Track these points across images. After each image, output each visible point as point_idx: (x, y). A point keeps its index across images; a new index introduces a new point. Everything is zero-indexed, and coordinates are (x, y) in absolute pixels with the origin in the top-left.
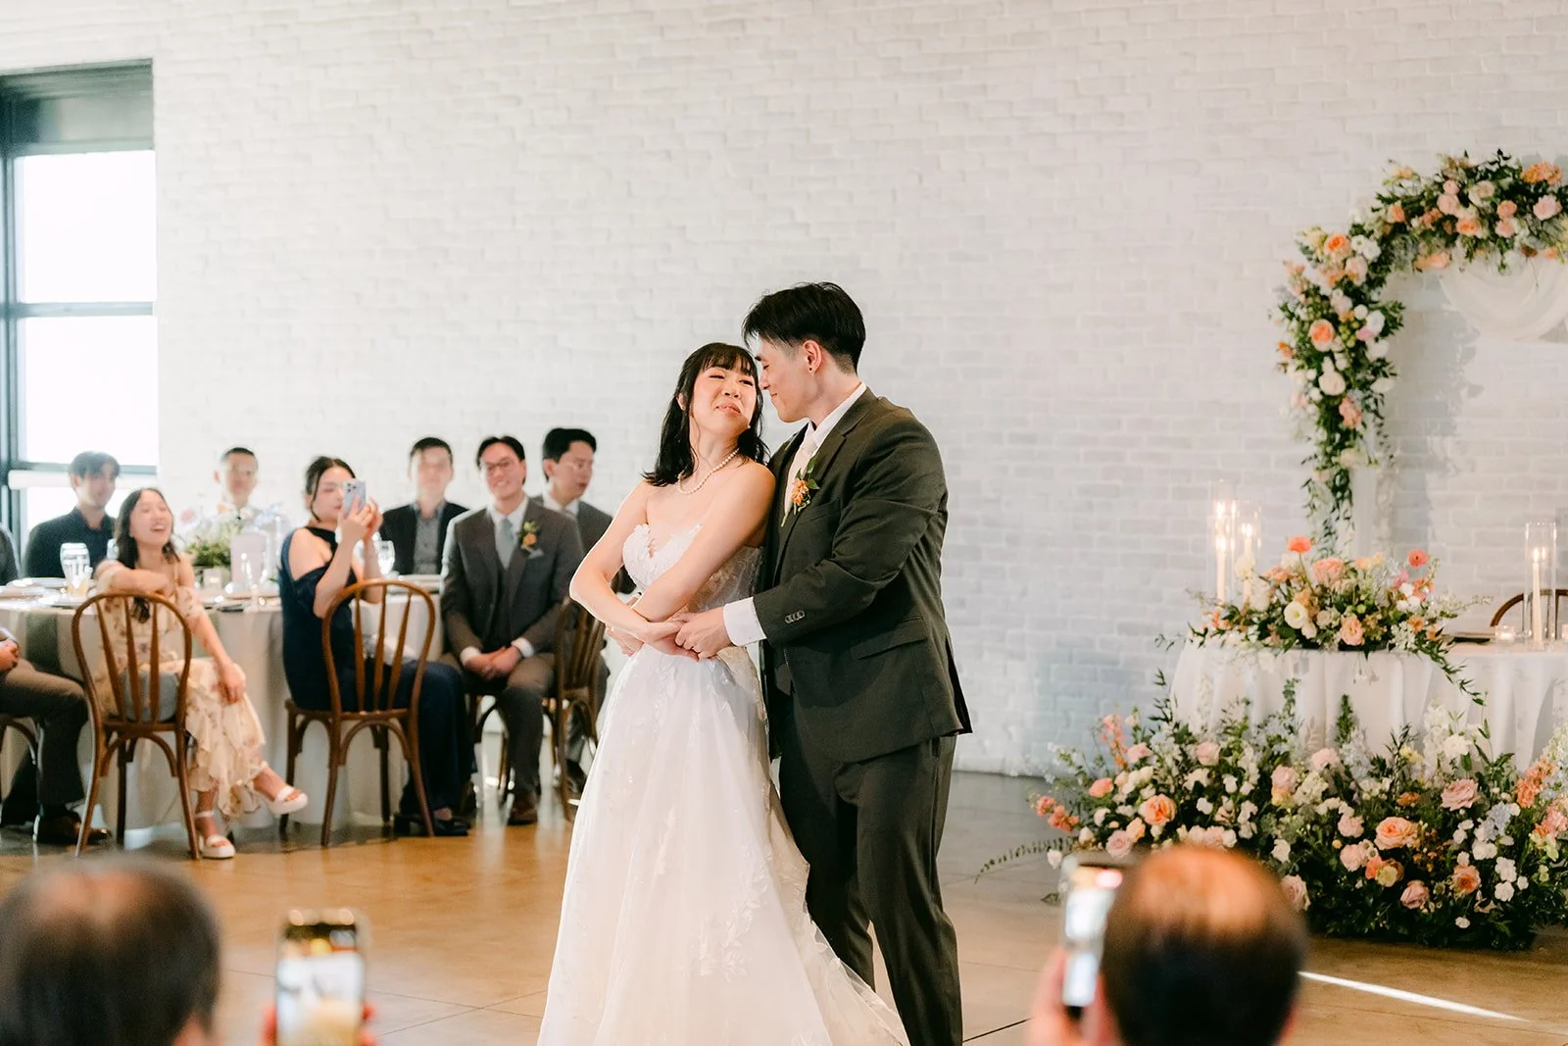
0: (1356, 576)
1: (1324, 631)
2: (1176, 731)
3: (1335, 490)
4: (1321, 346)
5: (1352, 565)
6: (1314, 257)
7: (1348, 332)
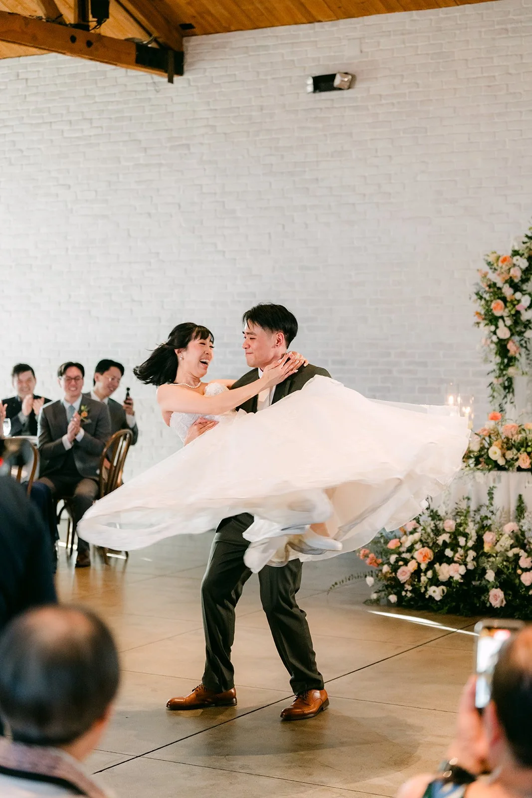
0: (526, 433)
1: (509, 461)
2: (432, 514)
3: (505, 388)
4: (498, 313)
5: (523, 427)
6: (493, 267)
7: (512, 306)
